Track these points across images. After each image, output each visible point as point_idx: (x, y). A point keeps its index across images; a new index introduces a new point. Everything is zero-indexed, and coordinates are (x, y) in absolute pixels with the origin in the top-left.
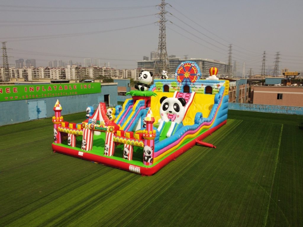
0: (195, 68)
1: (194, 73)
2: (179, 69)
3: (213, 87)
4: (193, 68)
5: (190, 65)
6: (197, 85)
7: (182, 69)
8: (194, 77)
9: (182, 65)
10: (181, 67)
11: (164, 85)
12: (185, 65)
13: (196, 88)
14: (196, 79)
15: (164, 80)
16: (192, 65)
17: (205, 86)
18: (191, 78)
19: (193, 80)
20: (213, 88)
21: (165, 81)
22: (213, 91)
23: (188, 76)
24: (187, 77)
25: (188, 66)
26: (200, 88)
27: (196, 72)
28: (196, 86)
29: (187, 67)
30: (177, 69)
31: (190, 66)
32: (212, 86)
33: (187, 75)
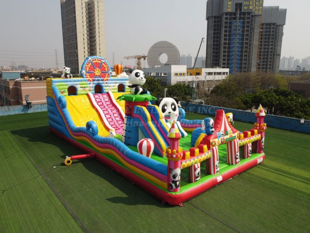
0: (106, 65)
1: (106, 70)
2: (88, 65)
3: (126, 84)
4: (103, 64)
5: (100, 60)
6: (110, 83)
7: (90, 66)
8: (106, 75)
9: (90, 61)
10: (89, 63)
11: (69, 86)
12: (93, 60)
13: (110, 86)
14: (108, 77)
15: (69, 79)
16: (102, 60)
17: (118, 85)
18: (103, 76)
19: (106, 78)
20: (126, 86)
21: (70, 81)
22: (125, 88)
23: (100, 74)
24: (98, 75)
25: (98, 61)
26: (113, 86)
27: (108, 69)
28: (109, 85)
29: (96, 62)
30: (84, 66)
31: (100, 62)
32: (124, 84)
33: (97, 72)
